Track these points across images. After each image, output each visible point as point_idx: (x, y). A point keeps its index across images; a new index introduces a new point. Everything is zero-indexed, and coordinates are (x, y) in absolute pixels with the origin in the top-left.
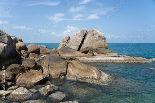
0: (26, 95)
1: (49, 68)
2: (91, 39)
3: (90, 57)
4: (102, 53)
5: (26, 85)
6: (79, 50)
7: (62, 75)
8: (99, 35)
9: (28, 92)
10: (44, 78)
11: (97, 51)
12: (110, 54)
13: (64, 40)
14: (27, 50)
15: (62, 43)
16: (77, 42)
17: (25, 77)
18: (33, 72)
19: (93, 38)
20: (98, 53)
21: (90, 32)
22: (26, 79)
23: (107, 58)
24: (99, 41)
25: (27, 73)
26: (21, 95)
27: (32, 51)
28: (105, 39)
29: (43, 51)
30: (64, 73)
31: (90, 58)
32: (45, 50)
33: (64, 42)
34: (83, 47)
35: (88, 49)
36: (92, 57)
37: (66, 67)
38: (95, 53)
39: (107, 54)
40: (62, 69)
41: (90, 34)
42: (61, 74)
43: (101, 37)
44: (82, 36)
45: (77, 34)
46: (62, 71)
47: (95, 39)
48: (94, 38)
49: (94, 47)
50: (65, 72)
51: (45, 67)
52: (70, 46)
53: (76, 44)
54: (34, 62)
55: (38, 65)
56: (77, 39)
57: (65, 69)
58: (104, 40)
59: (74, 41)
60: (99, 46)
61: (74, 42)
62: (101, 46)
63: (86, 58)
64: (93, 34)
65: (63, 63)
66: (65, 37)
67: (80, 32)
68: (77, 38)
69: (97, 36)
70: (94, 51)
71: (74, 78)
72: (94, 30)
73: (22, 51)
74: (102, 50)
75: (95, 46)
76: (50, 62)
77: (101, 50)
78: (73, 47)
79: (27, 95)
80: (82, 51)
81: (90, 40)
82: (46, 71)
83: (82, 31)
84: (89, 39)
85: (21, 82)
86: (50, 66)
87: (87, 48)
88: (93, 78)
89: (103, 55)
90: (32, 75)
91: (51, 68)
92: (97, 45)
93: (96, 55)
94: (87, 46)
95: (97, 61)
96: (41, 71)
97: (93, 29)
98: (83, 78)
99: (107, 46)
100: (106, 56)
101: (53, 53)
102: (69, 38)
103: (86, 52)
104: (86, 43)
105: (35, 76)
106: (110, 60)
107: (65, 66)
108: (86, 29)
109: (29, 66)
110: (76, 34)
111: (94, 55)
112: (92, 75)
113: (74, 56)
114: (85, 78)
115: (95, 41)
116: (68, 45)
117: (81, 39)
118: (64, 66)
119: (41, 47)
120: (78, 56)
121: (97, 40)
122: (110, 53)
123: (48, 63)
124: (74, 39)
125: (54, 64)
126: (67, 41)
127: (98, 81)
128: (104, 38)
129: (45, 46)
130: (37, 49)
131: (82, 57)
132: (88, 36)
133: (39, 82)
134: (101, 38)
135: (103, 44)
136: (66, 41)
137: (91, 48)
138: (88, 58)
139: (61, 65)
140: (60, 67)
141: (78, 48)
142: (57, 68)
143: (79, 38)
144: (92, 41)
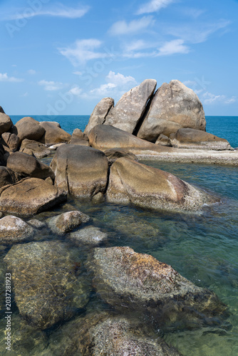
0: (20, 231)
1: (67, 174)
2: (165, 106)
3: (161, 151)
4: (191, 142)
5: (20, 210)
6: (135, 133)
7: (97, 189)
8: (186, 96)
9: (26, 227)
10: (58, 195)
11: (178, 135)
12: (209, 144)
13: (100, 107)
14: (16, 133)
15: (95, 116)
16: (132, 114)
17: (15, 194)
18: (32, 183)
19: (170, 102)
20: (182, 142)
21: (164, 88)
22: (19, 199)
23: (201, 154)
24: (186, 112)
25: (20, 185)
26: (10, 231)
27: (26, 134)
28: (201, 106)
29: (52, 135)
30: (101, 187)
31: (162, 153)
32: (57, 132)
33: (100, 112)
34: (147, 125)
35: (157, 131)
36: (166, 151)
37: (106, 173)
38: (174, 142)
39: (203, 144)
40: (97, 178)
41: (163, 95)
42: (95, 188)
43: (190, 101)
44: (143, 98)
45: (131, 94)
46: (97, 181)
47: (177, 105)
48: (174, 104)
49: (173, 126)
50: (103, 183)
51: (60, 171)
52: (115, 122)
53: (129, 117)
54: (34, 162)
55: (43, 168)
57: (105, 177)
58: (197, 110)
59: (125, 111)
60: (185, 125)
61: (125, 113)
62: (189, 125)
63: (153, 152)
64: (172, 94)
65: (100, 164)
66: (102, 101)
67: (140, 89)
68: (133, 103)
69: (182, 99)
70: (172, 135)
71: (124, 197)
72: (173, 84)
73: (5, 136)
74: (191, 133)
75: (174, 123)
76: (70, 162)
77: (189, 134)
78: (121, 125)
79: (22, 231)
80: (144, 135)
81: (164, 108)
82: (60, 180)
83: (145, 85)
84: (162, 106)
85: (8, 204)
86: (71, 169)
87: (155, 128)
88: (168, 199)
89: (193, 146)
90: (32, 189)
91: (72, 174)
92: (179, 121)
93: (175, 146)
94: (156, 124)
95: (177, 159)
96: (51, 181)
97: (173, 81)
98: (145, 198)
99: (204, 123)
100: (200, 149)
101: (76, 141)
102: (112, 104)
103: (152, 138)
104: (153, 117)
105: (39, 193)
106: (210, 158)
107: (104, 171)
108: (155, 81)
109: (24, 170)
110: (129, 93)
111: (171, 146)
112: (165, 192)
113: (125, 146)
114: (150, 198)
115: (176, 111)
116: (110, 120)
117: (142, 105)
118: (101, 170)
119: (47, 124)
120: (133, 148)
121: (180, 110)
122: (209, 141)
123: (66, 164)
124: (125, 107)
125: (79, 165)
126: (109, 110)
127: (177, 207)
128: (199, 103)
129: (56, 123)
130: (38, 131)
131: (143, 149)
132: (158, 99)
133: (46, 204)
134: (192, 104)
135: (196, 120)
136: (105, 111)
137: (165, 128)
138: (158, 153)
139: (94, 167)
140: (93, 173)
141: (133, 127)
142: (87, 174)
143: (137, 104)
144: (168, 110)
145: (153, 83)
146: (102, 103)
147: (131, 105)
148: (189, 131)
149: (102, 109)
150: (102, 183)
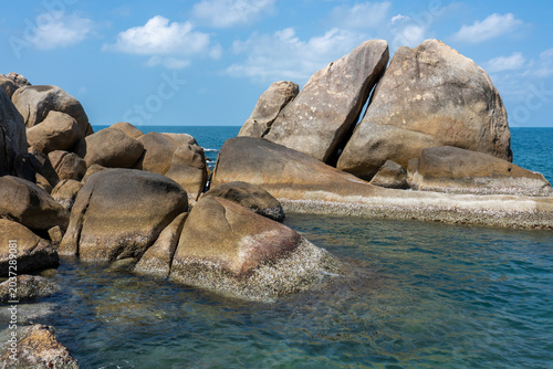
1: (82, 220)
2: (402, 98)
6: (331, 159)
7: (126, 251)
8: (451, 74)
11: (422, 161)
12: (496, 183)
13: (264, 102)
14: (82, 154)
16: (328, 116)
19: (413, 89)
20: (428, 177)
21: (402, 58)
24: (451, 110)
28: (495, 96)
31: (350, 198)
33: (263, 113)
34: (358, 142)
35: (379, 154)
39: (479, 184)
40: (132, 230)
41: (398, 72)
42: (120, 249)
43: (461, 85)
44: (354, 81)
45: (330, 73)
46: (130, 236)
47: (428, 95)
48: (422, 91)
49: (417, 143)
50: (141, 240)
52: (289, 133)
53: (320, 122)
56: (327, 98)
57: (148, 229)
58: (480, 106)
59: (313, 109)
60: (448, 139)
61: (311, 113)
62: (459, 139)
63: (330, 195)
64: (418, 70)
65: (149, 205)
66: (271, 89)
67: (349, 61)
68: (332, 91)
69: (440, 80)
70: (413, 163)
71: (159, 266)
72: (423, 48)
73: (54, 156)
74: (450, 158)
75: (421, 135)
76: (95, 197)
78: (301, 139)
81: (399, 101)
83: (362, 51)
84: (394, 97)
86: (90, 211)
87: (376, 146)
88: (226, 272)
91: (89, 219)
92: (433, 131)
94: (377, 137)
97: (424, 41)
104: (373, 121)
107: (151, 218)
108: (384, 43)
110: (325, 71)
111: (405, 186)
114: (196, 268)
115: (426, 108)
116: (278, 129)
117: (349, 95)
118: (147, 214)
121: (437, 105)
122: (495, 175)
124: (314, 101)
125: (107, 203)
126: (283, 107)
127: (236, 285)
128: (488, 89)
129: (188, 137)
132: (386, 81)
134: (466, 92)
135: (477, 128)
136: (273, 110)
137: (400, 146)
138: (339, 197)
139: (132, 210)
140: (127, 219)
141: (326, 145)
142: (115, 221)
143: (340, 94)
144: (407, 106)
145: (379, 46)
146: (271, 93)
147: (327, 96)
148: (448, 154)
149: (269, 105)
150: (139, 239)
